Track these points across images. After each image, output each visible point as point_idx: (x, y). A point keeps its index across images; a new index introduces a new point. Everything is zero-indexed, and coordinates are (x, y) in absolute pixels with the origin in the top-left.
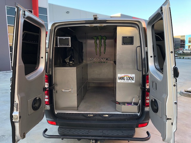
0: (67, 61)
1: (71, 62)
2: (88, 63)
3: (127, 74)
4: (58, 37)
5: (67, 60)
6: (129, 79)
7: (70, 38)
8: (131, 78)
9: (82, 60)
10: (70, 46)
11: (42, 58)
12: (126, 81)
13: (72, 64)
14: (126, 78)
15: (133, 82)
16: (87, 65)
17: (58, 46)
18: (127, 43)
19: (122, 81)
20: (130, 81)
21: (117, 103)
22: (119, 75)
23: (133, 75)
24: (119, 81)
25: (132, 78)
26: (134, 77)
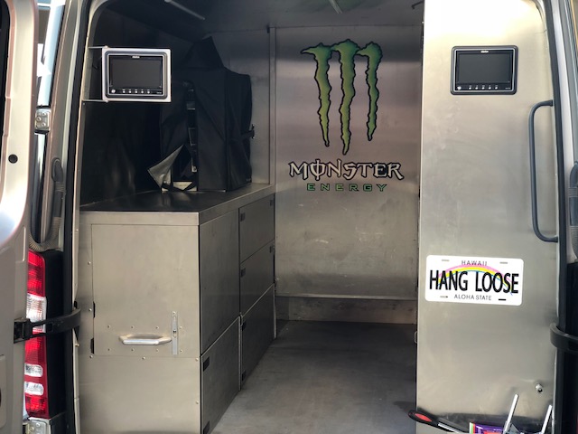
0: (162, 176)
1: (183, 185)
2: (279, 188)
3: (477, 259)
6: (492, 282)
8: (503, 278)
9: (246, 173)
10: (168, 100)
11: (13, 159)
12: (471, 296)
13: (190, 195)
14: (470, 277)
15: (515, 300)
17: (105, 99)
18: (480, 85)
19: (450, 296)
20: (493, 298)
21: (423, 417)
22: (434, 263)
23: (515, 265)
25: (509, 279)
26: (517, 275)
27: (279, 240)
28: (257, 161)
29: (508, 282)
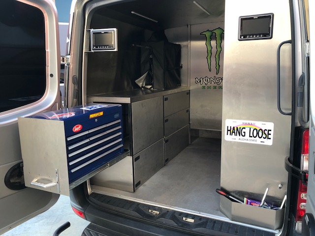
1: (149, 87)
2: (191, 88)
3: (250, 122)
4: (92, 30)
5: (139, 81)
6: (258, 133)
7: (115, 29)
8: (263, 132)
9: (177, 82)
10: (116, 50)
12: (246, 140)
13: (151, 90)
14: (247, 131)
16: (188, 93)
17: (92, 51)
18: (253, 35)
19: (237, 138)
20: (258, 141)
21: (222, 193)
22: (228, 123)
23: (269, 126)
24: (227, 138)
25: (266, 132)
26: (270, 130)
27: (191, 107)
28: (183, 78)
29: (266, 134)
